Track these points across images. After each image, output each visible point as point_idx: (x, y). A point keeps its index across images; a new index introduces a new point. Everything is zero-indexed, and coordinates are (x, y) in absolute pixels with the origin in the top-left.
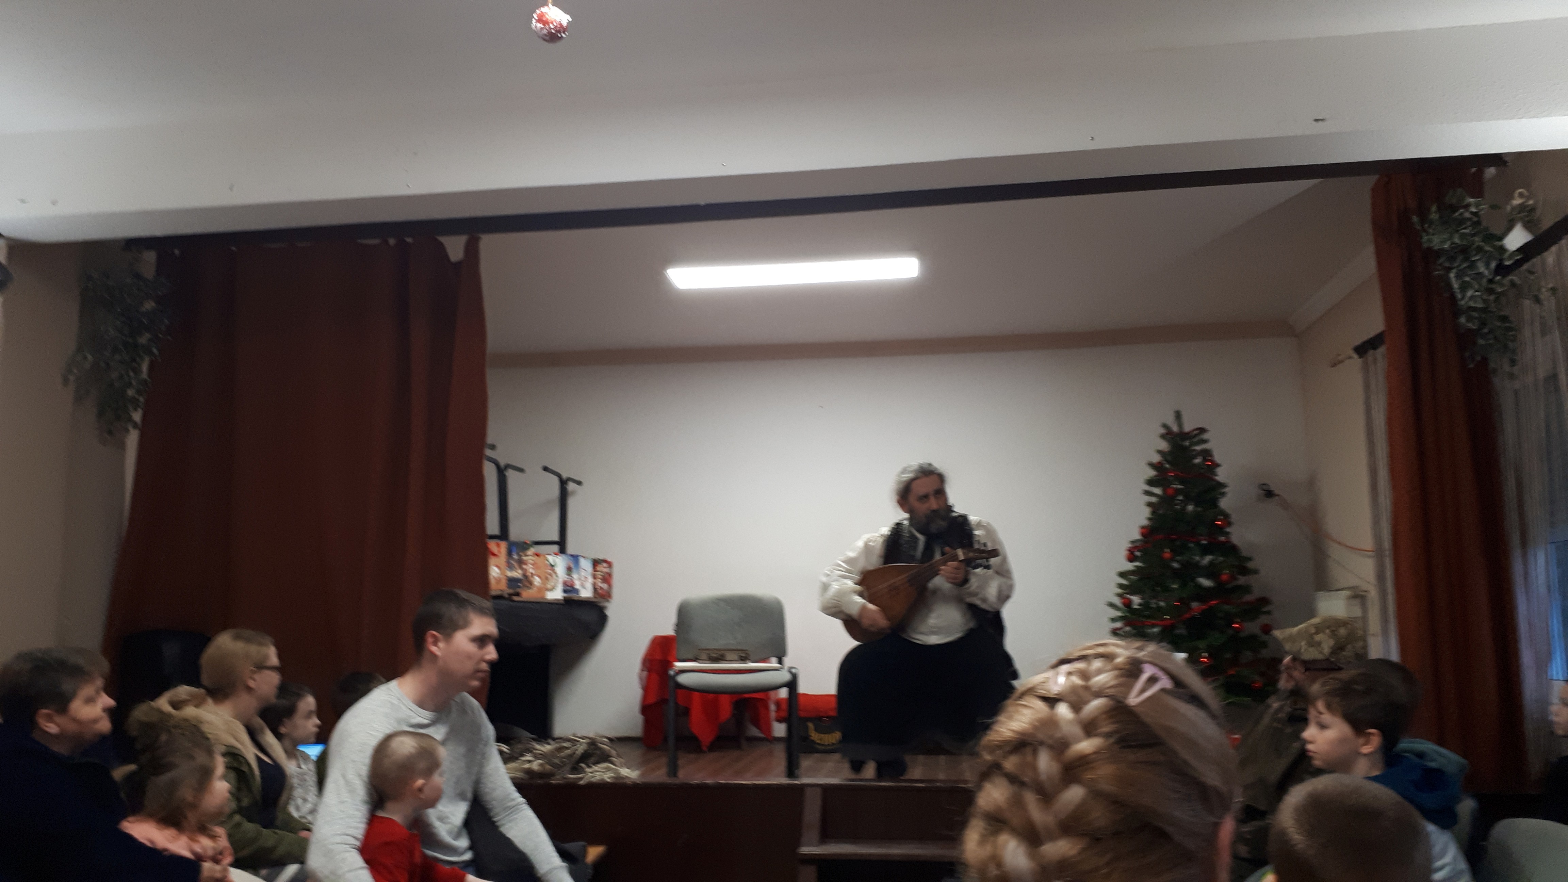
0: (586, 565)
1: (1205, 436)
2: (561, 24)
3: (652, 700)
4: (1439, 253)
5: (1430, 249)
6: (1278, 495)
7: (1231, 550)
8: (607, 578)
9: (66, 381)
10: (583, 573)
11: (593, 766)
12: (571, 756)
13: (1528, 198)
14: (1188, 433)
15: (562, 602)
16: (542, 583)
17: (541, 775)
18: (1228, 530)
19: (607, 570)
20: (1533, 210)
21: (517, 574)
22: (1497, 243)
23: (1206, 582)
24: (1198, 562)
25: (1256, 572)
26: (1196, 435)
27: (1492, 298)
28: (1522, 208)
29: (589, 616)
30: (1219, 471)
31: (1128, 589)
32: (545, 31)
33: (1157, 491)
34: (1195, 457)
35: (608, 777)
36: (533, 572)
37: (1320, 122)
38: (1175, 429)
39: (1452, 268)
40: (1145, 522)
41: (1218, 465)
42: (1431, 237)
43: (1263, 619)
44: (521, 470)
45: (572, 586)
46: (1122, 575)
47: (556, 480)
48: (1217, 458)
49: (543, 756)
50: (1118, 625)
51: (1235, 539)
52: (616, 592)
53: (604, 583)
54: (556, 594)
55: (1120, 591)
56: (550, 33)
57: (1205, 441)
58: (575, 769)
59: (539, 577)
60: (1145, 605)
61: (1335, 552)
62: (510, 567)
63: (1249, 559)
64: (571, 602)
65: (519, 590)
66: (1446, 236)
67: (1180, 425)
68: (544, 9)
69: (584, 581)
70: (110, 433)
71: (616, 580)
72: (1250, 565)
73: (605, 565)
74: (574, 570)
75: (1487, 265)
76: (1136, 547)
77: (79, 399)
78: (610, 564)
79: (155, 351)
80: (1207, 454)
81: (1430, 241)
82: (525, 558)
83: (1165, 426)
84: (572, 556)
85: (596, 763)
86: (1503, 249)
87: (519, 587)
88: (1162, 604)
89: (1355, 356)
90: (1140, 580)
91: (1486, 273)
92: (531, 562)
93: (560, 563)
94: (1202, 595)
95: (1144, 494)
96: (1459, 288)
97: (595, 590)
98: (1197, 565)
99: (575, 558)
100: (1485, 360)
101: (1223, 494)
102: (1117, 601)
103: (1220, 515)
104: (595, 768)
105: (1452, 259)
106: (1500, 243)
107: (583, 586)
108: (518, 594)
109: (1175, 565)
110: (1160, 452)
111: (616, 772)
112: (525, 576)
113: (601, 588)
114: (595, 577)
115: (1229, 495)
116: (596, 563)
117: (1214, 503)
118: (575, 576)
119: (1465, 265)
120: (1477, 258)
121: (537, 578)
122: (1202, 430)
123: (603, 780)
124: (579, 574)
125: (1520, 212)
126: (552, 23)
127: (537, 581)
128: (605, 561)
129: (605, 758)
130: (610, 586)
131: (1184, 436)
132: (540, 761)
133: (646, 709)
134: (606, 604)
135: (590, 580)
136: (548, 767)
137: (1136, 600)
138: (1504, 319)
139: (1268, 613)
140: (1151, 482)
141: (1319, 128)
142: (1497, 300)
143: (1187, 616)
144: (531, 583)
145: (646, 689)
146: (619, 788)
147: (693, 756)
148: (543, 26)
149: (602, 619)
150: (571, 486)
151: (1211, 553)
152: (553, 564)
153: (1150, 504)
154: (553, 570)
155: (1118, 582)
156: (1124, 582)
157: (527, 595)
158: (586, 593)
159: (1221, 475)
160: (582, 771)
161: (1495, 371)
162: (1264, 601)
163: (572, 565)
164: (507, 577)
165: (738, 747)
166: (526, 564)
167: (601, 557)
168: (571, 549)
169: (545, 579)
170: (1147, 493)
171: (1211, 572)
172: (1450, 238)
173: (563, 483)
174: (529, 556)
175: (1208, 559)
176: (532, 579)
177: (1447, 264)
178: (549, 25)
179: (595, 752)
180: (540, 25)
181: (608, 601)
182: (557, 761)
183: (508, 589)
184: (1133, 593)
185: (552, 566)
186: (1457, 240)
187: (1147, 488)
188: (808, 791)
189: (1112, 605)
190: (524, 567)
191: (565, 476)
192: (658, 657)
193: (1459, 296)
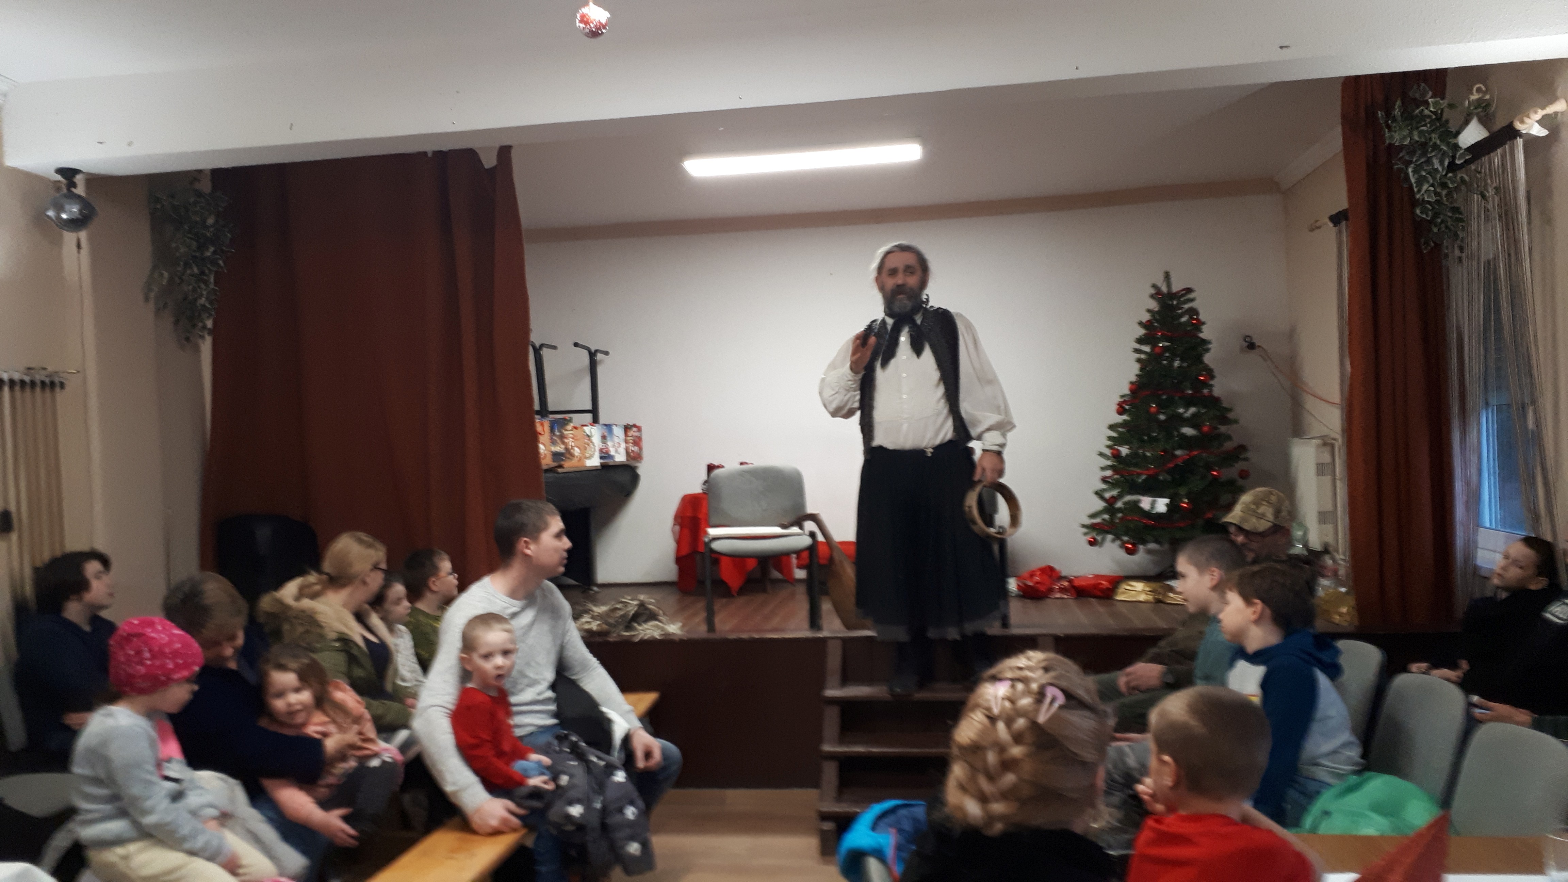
0: (618, 432)
1: (1191, 296)
2: (600, 23)
3: (685, 551)
4: (1401, 148)
5: (1391, 145)
6: (1259, 346)
7: (1214, 402)
8: (637, 442)
9: (147, 299)
10: (616, 440)
11: (643, 624)
12: (622, 616)
13: (1485, 93)
14: (1175, 294)
15: (600, 468)
16: (581, 453)
17: (599, 633)
18: (1211, 382)
19: (637, 434)
20: (1488, 105)
21: (559, 448)
22: (1453, 141)
23: (1188, 431)
24: (1182, 414)
25: (1236, 422)
26: (1183, 295)
27: (1444, 193)
28: (1479, 103)
29: (623, 478)
30: (1204, 328)
31: (1116, 441)
32: (587, 31)
33: (1147, 349)
34: (1181, 316)
35: (657, 634)
36: (573, 444)
37: (1285, 49)
38: (1164, 289)
39: (1411, 162)
40: (1134, 379)
41: (1204, 323)
42: (1393, 133)
43: (1240, 466)
44: (554, 348)
45: (607, 453)
46: (1112, 427)
47: (586, 353)
48: (1202, 317)
49: (600, 617)
50: (1109, 473)
51: (1217, 392)
52: (645, 453)
53: (635, 446)
54: (594, 462)
55: (1109, 443)
56: (591, 31)
57: (1192, 300)
58: (629, 627)
59: (577, 447)
60: (1133, 455)
61: (1310, 403)
62: (553, 442)
63: (1230, 410)
64: (608, 467)
65: (562, 463)
66: (1405, 132)
67: (1169, 285)
68: (585, 10)
69: (618, 447)
70: (187, 339)
71: (645, 444)
72: (1231, 415)
73: (635, 429)
74: (608, 438)
75: (1442, 162)
76: (1125, 402)
77: (158, 312)
78: (639, 429)
79: (221, 262)
80: (1193, 312)
81: (1391, 137)
82: (565, 433)
83: (1154, 286)
84: (606, 425)
85: (646, 621)
86: (1456, 147)
87: (563, 460)
88: (1148, 454)
89: (1331, 225)
90: (1128, 431)
91: (1440, 169)
92: (571, 435)
93: (595, 432)
94: (1187, 443)
95: (1134, 352)
96: (1415, 182)
97: (628, 453)
98: (1180, 416)
99: (609, 427)
100: (1438, 246)
101: (1208, 350)
102: (1108, 452)
103: (1203, 371)
104: (645, 626)
105: (1412, 153)
106: (1455, 141)
107: (616, 451)
108: (561, 466)
109: (1162, 417)
110: (1149, 311)
111: (663, 629)
112: (567, 449)
113: (633, 451)
114: (626, 442)
115: (1212, 351)
116: (627, 428)
117: (1199, 359)
118: (610, 443)
119: (1423, 160)
120: (1433, 154)
121: (576, 449)
122: (1189, 290)
123: (653, 637)
124: (612, 441)
125: (1476, 108)
126: (593, 23)
127: (577, 451)
128: (635, 426)
129: (653, 616)
130: (641, 449)
131: (1172, 296)
132: (599, 622)
133: (680, 560)
134: (638, 464)
135: (623, 445)
136: (605, 627)
137: (1124, 450)
138: (1456, 210)
139: (1246, 459)
140: (1140, 341)
141: (1286, 54)
142: (1449, 194)
143: (1171, 465)
144: (573, 455)
145: (679, 542)
146: (667, 644)
147: (724, 600)
148: (584, 26)
149: (635, 478)
150: (599, 356)
151: (1194, 406)
152: (589, 434)
153: (1139, 360)
154: (589, 440)
155: (1108, 435)
156: (1114, 434)
157: (569, 465)
158: (620, 457)
159: (1206, 333)
160: (635, 629)
161: (1446, 256)
162: (1242, 448)
163: (606, 434)
164: (552, 452)
165: (764, 590)
166: (566, 438)
167: (631, 424)
168: (603, 418)
169: (583, 449)
170: (1137, 351)
171: (1192, 422)
172: (1410, 134)
173: (592, 355)
174: (569, 431)
175: (1192, 410)
176: (572, 451)
177: (1407, 158)
178: (590, 25)
179: (645, 612)
180: (582, 25)
181: (641, 463)
182: (611, 621)
183: (552, 463)
184: (1121, 445)
185: (588, 436)
186: (1416, 138)
187: (1138, 346)
188: (830, 644)
189: (1101, 454)
190: (566, 441)
191: (593, 349)
192: (689, 514)
193: (1416, 190)
